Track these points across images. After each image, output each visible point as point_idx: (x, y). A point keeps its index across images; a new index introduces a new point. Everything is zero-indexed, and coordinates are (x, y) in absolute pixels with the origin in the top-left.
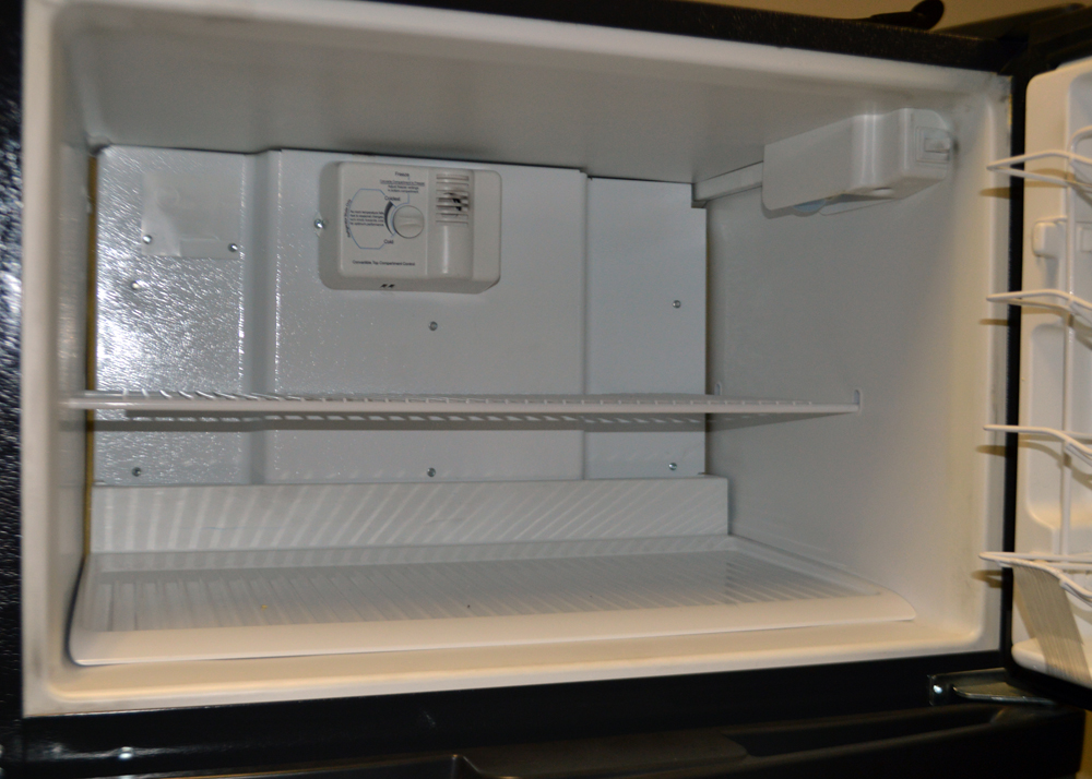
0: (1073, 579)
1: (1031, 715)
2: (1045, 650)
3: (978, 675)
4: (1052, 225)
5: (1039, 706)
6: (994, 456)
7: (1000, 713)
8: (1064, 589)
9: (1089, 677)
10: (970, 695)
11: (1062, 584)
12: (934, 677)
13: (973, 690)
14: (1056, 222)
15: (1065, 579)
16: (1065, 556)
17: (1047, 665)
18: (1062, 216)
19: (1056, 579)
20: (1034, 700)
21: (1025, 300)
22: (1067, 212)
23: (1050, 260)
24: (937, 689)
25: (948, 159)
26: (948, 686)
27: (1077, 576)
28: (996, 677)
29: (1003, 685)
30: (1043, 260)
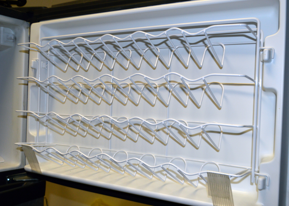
0: (36, 149)
1: (32, 183)
2: (31, 166)
3: (19, 175)
4: (35, 61)
5: (35, 181)
6: (24, 118)
7: (25, 184)
8: (34, 151)
9: (41, 172)
10: (17, 180)
11: (33, 149)
12: (7, 176)
13: (18, 179)
14: (36, 60)
15: (34, 148)
16: (38, 143)
17: (32, 170)
18: (38, 59)
19: (32, 148)
20: (33, 179)
21: (29, 79)
22: (39, 58)
23: (35, 70)
24: (8, 179)
25: (13, 42)
26: (11, 178)
27: (38, 147)
28: (24, 175)
29: (26, 177)
30: (33, 69)
